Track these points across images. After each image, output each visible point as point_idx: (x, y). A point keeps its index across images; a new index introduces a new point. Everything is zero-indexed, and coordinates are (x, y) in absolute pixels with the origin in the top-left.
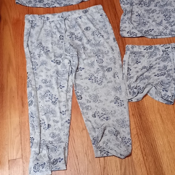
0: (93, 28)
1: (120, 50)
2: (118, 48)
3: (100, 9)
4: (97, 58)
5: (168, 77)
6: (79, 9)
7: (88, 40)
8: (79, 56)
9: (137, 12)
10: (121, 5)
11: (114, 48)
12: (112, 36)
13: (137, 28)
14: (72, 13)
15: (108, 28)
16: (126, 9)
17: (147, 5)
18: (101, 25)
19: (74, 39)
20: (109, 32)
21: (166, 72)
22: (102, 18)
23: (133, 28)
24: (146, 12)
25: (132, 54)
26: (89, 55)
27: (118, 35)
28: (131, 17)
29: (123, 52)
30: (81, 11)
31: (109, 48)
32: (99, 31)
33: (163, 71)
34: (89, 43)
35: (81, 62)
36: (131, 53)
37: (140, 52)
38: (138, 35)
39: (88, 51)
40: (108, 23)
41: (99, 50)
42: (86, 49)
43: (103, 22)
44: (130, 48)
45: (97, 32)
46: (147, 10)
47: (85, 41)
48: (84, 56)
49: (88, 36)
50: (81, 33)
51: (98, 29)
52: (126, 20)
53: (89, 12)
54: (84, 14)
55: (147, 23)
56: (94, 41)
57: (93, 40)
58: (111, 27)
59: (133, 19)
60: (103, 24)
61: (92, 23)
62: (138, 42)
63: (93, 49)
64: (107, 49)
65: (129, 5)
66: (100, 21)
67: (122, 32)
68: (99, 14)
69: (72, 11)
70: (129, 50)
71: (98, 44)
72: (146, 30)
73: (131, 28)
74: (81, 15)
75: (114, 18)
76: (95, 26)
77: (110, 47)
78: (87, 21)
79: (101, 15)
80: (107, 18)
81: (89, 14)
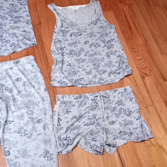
0: (24, 79)
1: (51, 100)
2: (49, 99)
3: (32, 60)
4: (27, 110)
5: (97, 126)
6: (11, 60)
7: (19, 91)
8: (8, 108)
9: (68, 62)
10: (53, 55)
11: (45, 98)
12: (43, 87)
13: (68, 78)
14: (3, 64)
15: (39, 78)
16: (57, 59)
17: (77, 54)
18: (32, 75)
19: (4, 91)
20: (40, 82)
21: (96, 121)
22: (33, 68)
23: (63, 77)
24: (77, 62)
25: (63, 104)
26: (20, 106)
27: (50, 84)
28: (62, 67)
29: (53, 102)
30: (12, 62)
31: (40, 99)
32: (30, 81)
33: (92, 120)
34: (20, 94)
35: (10, 114)
36: (61, 103)
37: (71, 102)
38: (69, 85)
39: (19, 103)
41: (30, 101)
42: (16, 100)
43: (34, 72)
44: (60, 98)
45: (28, 82)
46: (77, 60)
47: (15, 92)
48: (13, 108)
49: (19, 87)
50: (12, 85)
51: (29, 80)
52: (57, 70)
53: (20, 62)
54: (15, 65)
55: (77, 72)
56: (25, 92)
57: (23, 91)
58: (42, 77)
59: (64, 69)
60: (34, 75)
61: (23, 74)
62: (69, 91)
63: (23, 100)
64: (38, 100)
65: (60, 55)
66: (31, 72)
67: (52, 82)
69: (3, 62)
70: (59, 100)
71: (29, 95)
72: (77, 79)
73: (62, 77)
74: (12, 66)
75: (46, 68)
76: (26, 77)
77: (41, 97)
78: (18, 72)
79: (32, 66)
80: (39, 68)
81: (20, 65)
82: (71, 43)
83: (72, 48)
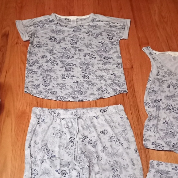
0: (111, 133)
1: (142, 165)
2: (140, 163)
3: (121, 110)
4: (113, 173)
6: (96, 106)
7: (104, 147)
8: (91, 168)
9: (164, 119)
10: (146, 108)
11: (135, 162)
12: (134, 146)
13: (164, 139)
14: (88, 111)
15: (128, 134)
16: (151, 113)
17: (176, 110)
18: (120, 129)
19: (87, 144)
20: (130, 140)
22: (122, 120)
23: (158, 138)
24: (175, 120)
25: (158, 173)
26: (104, 167)
27: (141, 145)
28: (157, 125)
29: (145, 169)
30: (98, 109)
31: (129, 162)
32: (118, 136)
34: (105, 151)
35: (92, 176)
36: (156, 172)
37: (168, 172)
38: (165, 149)
39: (103, 162)
40: (129, 128)
41: (117, 162)
42: (100, 159)
43: (123, 126)
44: (155, 164)
45: (116, 137)
46: (176, 117)
47: (100, 147)
48: (96, 169)
49: (104, 142)
50: (96, 137)
51: (116, 134)
52: (151, 128)
53: (107, 111)
54: (101, 114)
55: (176, 134)
56: (111, 149)
57: (110, 147)
58: (132, 133)
59: (159, 127)
60: (123, 129)
61: (110, 126)
62: (165, 156)
63: (108, 159)
64: (126, 162)
65: (155, 109)
66: (119, 124)
67: (145, 142)
68: (120, 116)
69: (88, 108)
70: (153, 167)
71: (116, 154)
72: (175, 142)
73: (157, 138)
74: (97, 115)
75: (137, 123)
76: (113, 130)
77: (130, 160)
78: (104, 122)
79: (122, 118)
80: (129, 122)
81: (107, 114)
82: (169, 95)
83: (170, 102)
